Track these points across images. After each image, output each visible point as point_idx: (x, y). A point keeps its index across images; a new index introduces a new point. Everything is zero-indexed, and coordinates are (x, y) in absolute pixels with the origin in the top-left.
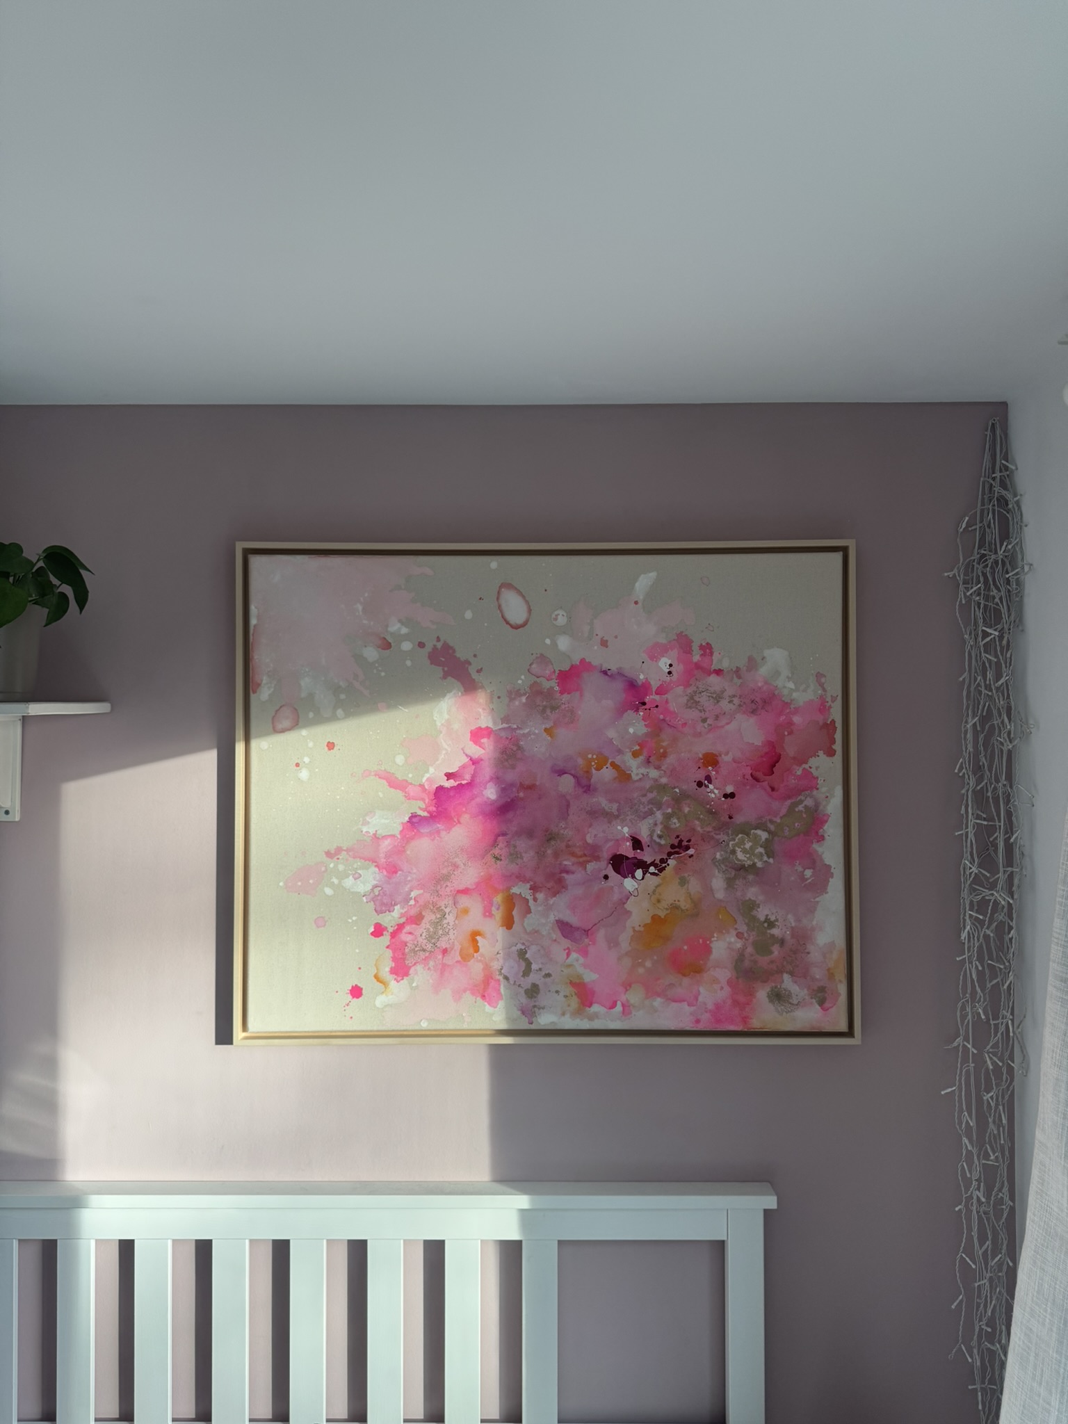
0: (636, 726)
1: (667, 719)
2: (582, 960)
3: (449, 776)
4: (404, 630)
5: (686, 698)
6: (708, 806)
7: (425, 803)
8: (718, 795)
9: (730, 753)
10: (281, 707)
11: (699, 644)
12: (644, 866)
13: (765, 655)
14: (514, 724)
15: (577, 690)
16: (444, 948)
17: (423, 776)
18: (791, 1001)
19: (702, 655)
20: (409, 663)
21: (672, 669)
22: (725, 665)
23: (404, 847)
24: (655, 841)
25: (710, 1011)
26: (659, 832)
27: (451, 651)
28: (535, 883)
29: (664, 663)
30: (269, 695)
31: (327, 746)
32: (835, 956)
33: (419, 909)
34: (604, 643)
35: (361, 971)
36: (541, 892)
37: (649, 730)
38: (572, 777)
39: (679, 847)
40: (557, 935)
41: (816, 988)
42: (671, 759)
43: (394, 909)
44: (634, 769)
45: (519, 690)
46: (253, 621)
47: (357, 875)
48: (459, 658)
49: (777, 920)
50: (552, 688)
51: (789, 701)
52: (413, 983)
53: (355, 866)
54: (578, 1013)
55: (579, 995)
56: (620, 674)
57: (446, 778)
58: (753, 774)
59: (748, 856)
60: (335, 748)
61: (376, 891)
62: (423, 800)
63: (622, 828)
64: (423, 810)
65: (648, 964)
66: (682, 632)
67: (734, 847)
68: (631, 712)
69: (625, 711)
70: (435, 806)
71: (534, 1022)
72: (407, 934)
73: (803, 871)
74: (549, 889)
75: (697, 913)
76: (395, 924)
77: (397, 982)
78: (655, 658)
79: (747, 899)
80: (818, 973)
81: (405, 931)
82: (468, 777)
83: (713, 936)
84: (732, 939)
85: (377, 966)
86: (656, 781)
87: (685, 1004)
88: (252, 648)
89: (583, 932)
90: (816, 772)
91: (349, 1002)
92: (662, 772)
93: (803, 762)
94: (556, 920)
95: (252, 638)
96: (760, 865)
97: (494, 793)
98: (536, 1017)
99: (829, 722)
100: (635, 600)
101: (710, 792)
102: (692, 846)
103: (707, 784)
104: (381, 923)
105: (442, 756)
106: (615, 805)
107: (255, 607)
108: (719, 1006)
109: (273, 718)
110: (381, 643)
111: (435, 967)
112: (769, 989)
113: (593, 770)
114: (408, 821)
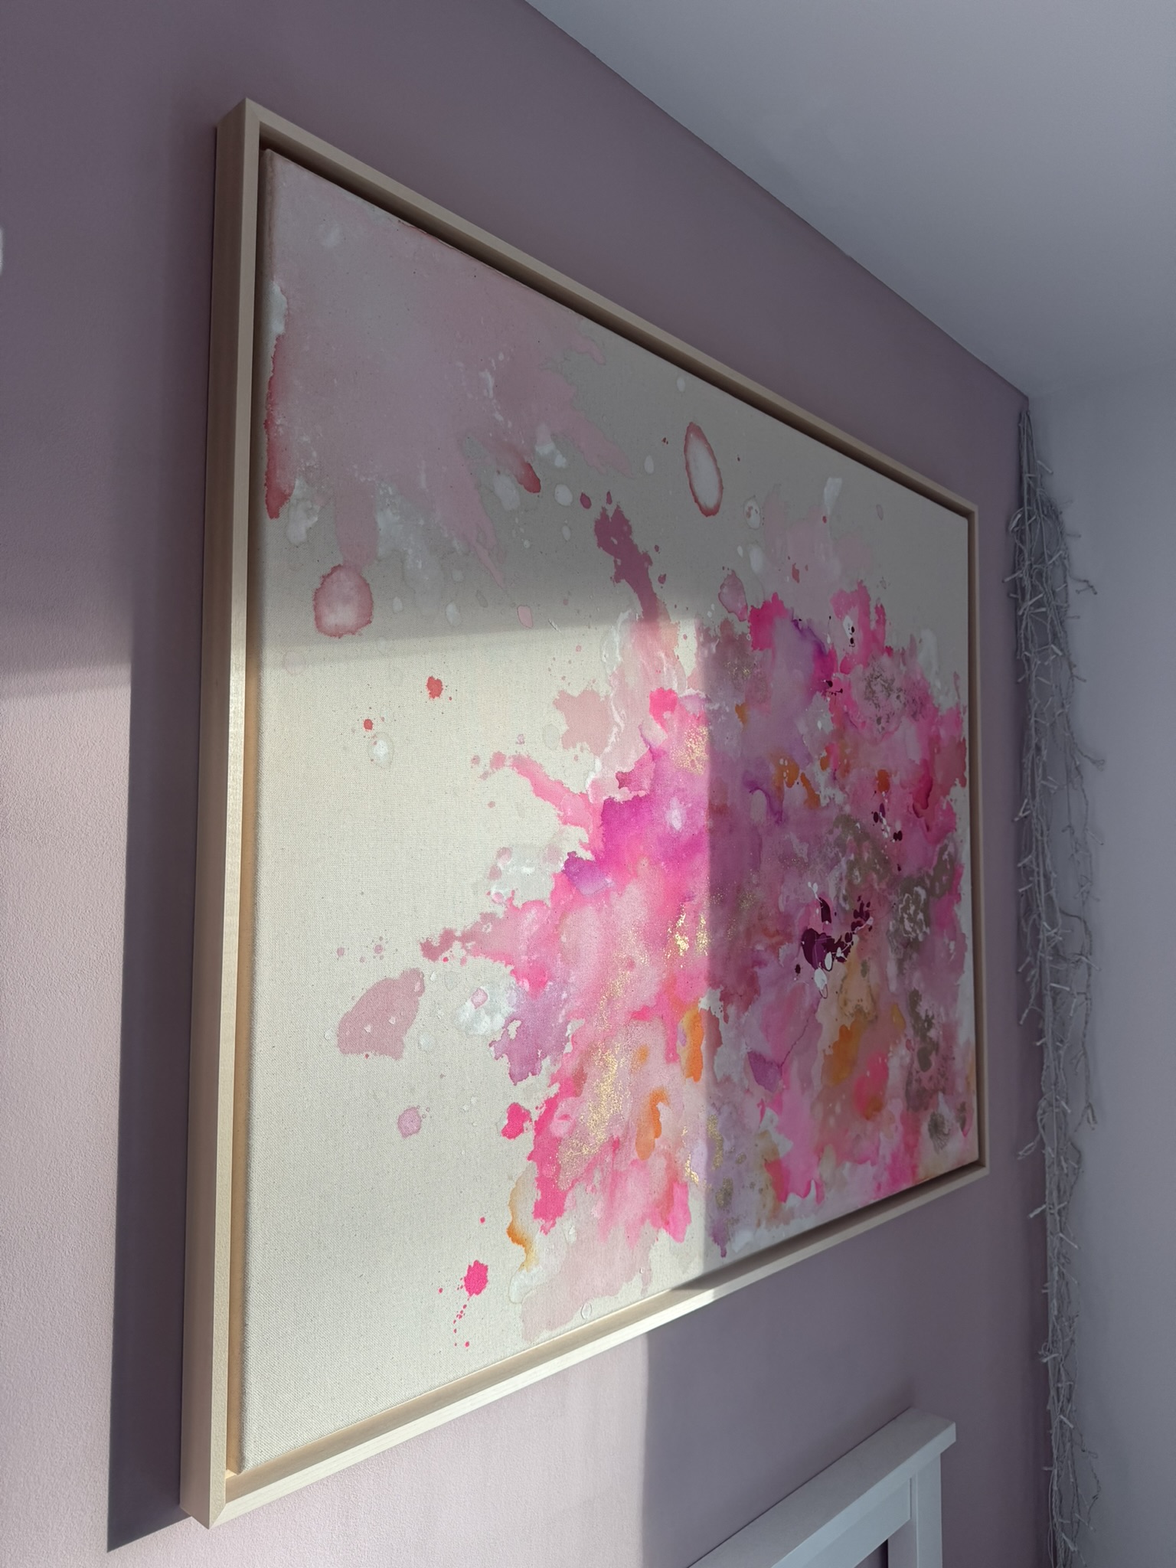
0: (823, 718)
1: (850, 712)
2: (776, 1118)
3: (623, 780)
4: (560, 461)
5: (865, 683)
6: (882, 852)
7: (588, 832)
8: (890, 835)
9: (899, 773)
10: (335, 569)
11: (875, 605)
12: (830, 946)
13: (922, 637)
15: (769, 646)
16: (615, 1137)
17: (586, 778)
18: (943, 1130)
19: (877, 622)
20: (566, 531)
21: (854, 635)
22: (894, 641)
23: (557, 927)
24: (841, 906)
25: (889, 1167)
27: (626, 528)
28: (726, 987)
29: (847, 624)
30: (309, 530)
31: (428, 685)
32: (970, 1057)
33: (578, 1062)
34: (796, 574)
35: (485, 1224)
36: (732, 1003)
37: (835, 727)
38: (764, 796)
39: (861, 914)
40: (749, 1081)
41: (958, 1106)
42: (853, 777)
43: (540, 1067)
44: (822, 788)
45: (708, 629)
46: (276, 326)
47: (479, 998)
48: (636, 546)
49: (934, 1017)
50: (743, 635)
51: (937, 707)
53: (478, 975)
54: (776, 1216)
55: (775, 1184)
56: (809, 630)
57: (617, 783)
58: (914, 806)
59: (912, 925)
60: (443, 692)
61: (513, 1029)
62: (586, 826)
63: (812, 885)
64: (585, 847)
65: (838, 1109)
66: (862, 581)
67: (902, 913)
68: (818, 694)
69: (812, 693)
70: (602, 840)
71: (728, 1251)
72: (561, 1121)
73: (949, 945)
74: (741, 996)
75: (877, 1017)
76: (543, 1101)
77: (546, 1233)
78: (840, 614)
79: (913, 988)
80: (960, 1085)
81: (558, 1113)
82: (646, 784)
83: (889, 1051)
84: (903, 1051)
85: (512, 1206)
86: (841, 809)
87: (869, 1163)
88: (271, 394)
89: (777, 1068)
90: (956, 808)
91: (465, 1306)
92: (846, 795)
93: (946, 792)
94: (748, 1053)
95: (272, 369)
96: (921, 938)
97: (679, 818)
98: (729, 1239)
99: (962, 740)
100: (824, 515)
101: (883, 830)
102: (870, 913)
103: (882, 817)
104: (520, 1103)
105: (612, 739)
106: (805, 847)
107: (281, 291)
108: (894, 1157)
109: (316, 593)
110: (523, 473)
111: (602, 1183)
112: (929, 1119)
113: (785, 785)
114: (563, 872)
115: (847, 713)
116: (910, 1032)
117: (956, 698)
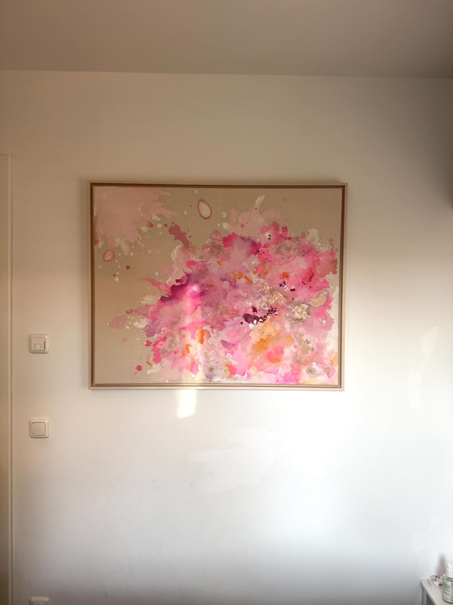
0: (255, 261)
1: (268, 258)
2: (231, 356)
3: (177, 281)
4: (159, 219)
5: (276, 249)
6: (284, 294)
7: (167, 292)
8: (288, 290)
9: (294, 272)
10: (107, 251)
11: (282, 227)
12: (257, 319)
13: (309, 231)
14: (204, 259)
15: (231, 246)
16: (175, 351)
17: (166, 281)
18: (315, 373)
19: (283, 231)
20: (160, 233)
21: (270, 237)
22: (292, 235)
23: (158, 310)
24: (262, 309)
25: (283, 377)
26: (264, 305)
27: (178, 228)
28: (212, 325)
29: (267, 235)
30: (102, 245)
31: (126, 267)
32: (334, 355)
33: (165, 335)
34: (242, 226)
35: (141, 360)
36: (215, 329)
37: (260, 263)
38: (228, 282)
39: (272, 311)
40: (221, 346)
41: (326, 368)
42: (269, 275)
43: (155, 335)
44: (254, 279)
45: (207, 245)
46: (95, 214)
48: (182, 231)
49: (311, 341)
50: (220, 244)
51: (318, 251)
52: (162, 365)
53: (138, 317)
54: (230, 377)
55: (230, 370)
56: (249, 239)
57: (176, 282)
58: (303, 281)
59: (300, 315)
60: (130, 268)
61: (147, 328)
62: (166, 291)
63: (249, 303)
64: (166, 294)
65: (258, 358)
66: (275, 222)
67: (294, 311)
68: (253, 255)
69: (251, 254)
70: (171, 293)
71: (211, 380)
73: (322, 321)
74: (218, 327)
75: (278, 338)
76: (155, 341)
77: (156, 364)
78: (263, 232)
79: (299, 332)
80: (328, 362)
81: (159, 344)
82: (185, 281)
83: (285, 347)
84: (292, 348)
85: (148, 358)
86: (263, 284)
87: (273, 374)
89: (232, 345)
90: (330, 281)
91: (136, 372)
92: (265, 280)
93: (323, 276)
94: (221, 340)
95: (95, 221)
96: (304, 318)
97: (196, 288)
98: (212, 378)
99: (334, 260)
100: (256, 208)
101: (284, 289)
102: (277, 311)
104: (149, 341)
105: (174, 273)
106: (246, 294)
107: (96, 208)
108: (286, 375)
109: (103, 255)
110: (148, 224)
111: (171, 359)
112: (307, 368)
113: (237, 279)
114: (160, 300)
117: (331, 247)
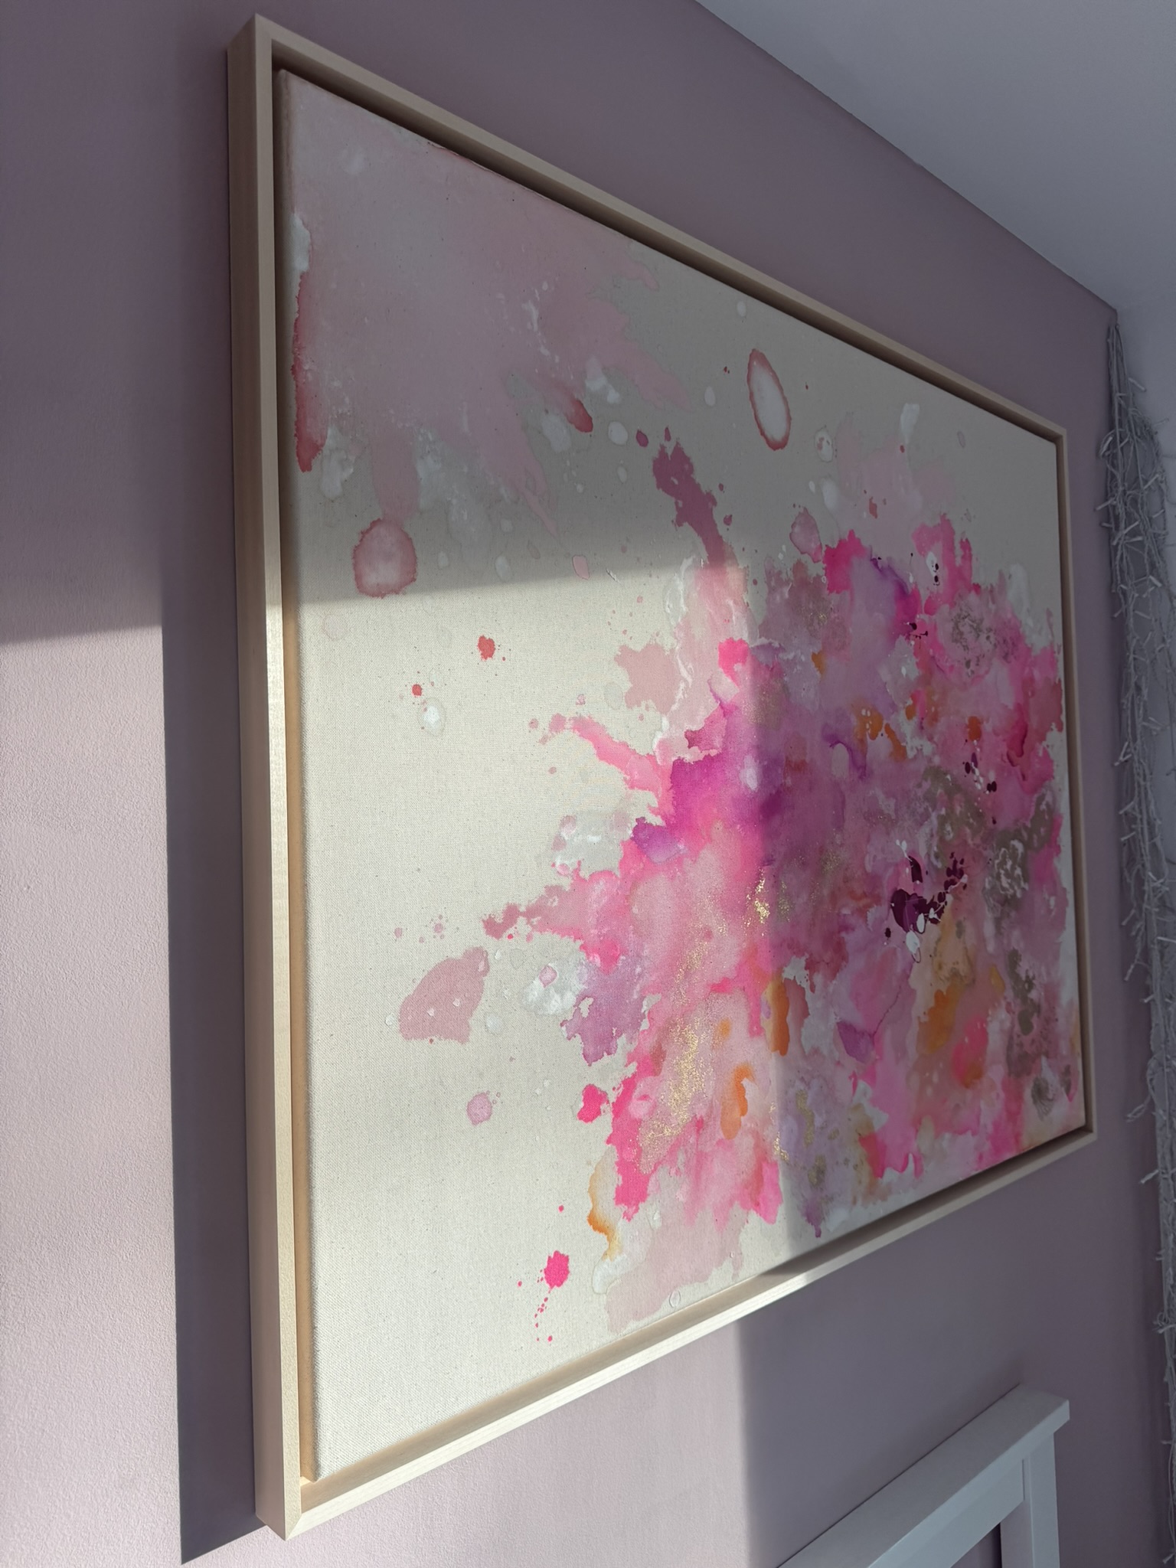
0: (908, 663)
1: (937, 656)
2: (870, 1091)
3: (693, 739)
4: (613, 396)
5: (952, 624)
6: (976, 804)
7: (657, 796)
8: (983, 786)
9: (991, 719)
10: (374, 524)
11: (960, 538)
12: (922, 907)
13: (1011, 572)
14: (775, 639)
15: (847, 588)
16: (698, 1116)
17: (653, 738)
18: (1047, 1096)
19: (962, 557)
20: (622, 472)
21: (938, 573)
22: (982, 578)
23: (628, 898)
24: (932, 863)
25: (989, 1136)
27: (687, 467)
28: (811, 955)
29: (931, 561)
30: (344, 483)
31: (480, 646)
32: (1074, 1019)
33: (656, 1038)
34: (873, 509)
35: (564, 1213)
36: (818, 971)
37: (921, 672)
38: (845, 749)
39: (954, 872)
40: (839, 1053)
41: (1062, 1070)
42: (941, 725)
43: (616, 1046)
44: (908, 739)
45: (780, 573)
47: (548, 976)
48: (699, 486)
49: (1035, 977)
50: (818, 577)
51: (1030, 646)
52: (654, 1214)
53: (545, 951)
54: (872, 1192)
55: (870, 1160)
56: (890, 569)
57: (686, 742)
58: (1009, 754)
59: (1009, 881)
60: (496, 652)
61: (585, 1007)
62: (658, 790)
63: (901, 843)
64: (654, 811)
65: (935, 1079)
66: (945, 514)
67: (998, 868)
68: (902, 638)
69: (893, 639)
70: (673, 804)
71: (822, 1231)
72: (640, 1102)
73: (1049, 901)
74: (827, 964)
75: (974, 981)
76: (620, 1081)
77: (629, 1220)
78: (922, 551)
79: (1012, 948)
80: (1064, 1048)
81: (637, 1093)
82: (718, 742)
83: (988, 1015)
84: (1003, 1014)
85: (592, 1192)
86: (930, 760)
87: (969, 1133)
88: (297, 336)
89: (868, 1038)
90: (1052, 754)
91: (546, 1300)
92: (934, 746)
93: (1043, 738)
94: (838, 1023)
95: (297, 309)
96: (1019, 895)
97: (754, 777)
98: (824, 1218)
99: (1057, 682)
100: (902, 444)
101: (976, 781)
102: (964, 870)
103: (974, 767)
104: (596, 1085)
105: (680, 695)
106: (892, 802)
107: (304, 224)
108: (996, 1126)
109: (355, 551)
110: (573, 411)
111: (686, 1164)
112: (1032, 1085)
113: (868, 737)
114: (632, 839)
115: (933, 657)
116: (1010, 994)
117: (1050, 637)
